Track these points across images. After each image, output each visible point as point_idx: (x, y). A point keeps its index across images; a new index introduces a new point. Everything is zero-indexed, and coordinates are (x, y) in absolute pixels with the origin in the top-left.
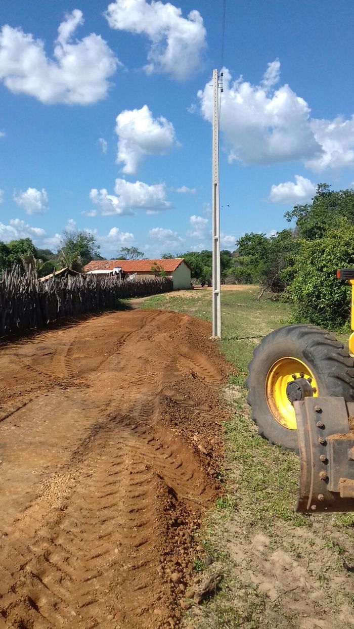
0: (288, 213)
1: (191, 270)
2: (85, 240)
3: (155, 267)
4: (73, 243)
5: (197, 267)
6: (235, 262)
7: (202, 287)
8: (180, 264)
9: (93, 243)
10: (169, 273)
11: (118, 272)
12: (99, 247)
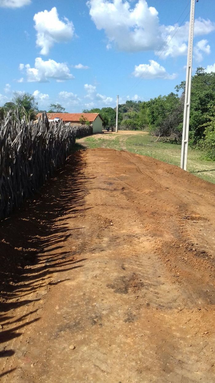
0: (177, 86)
1: (103, 121)
2: (28, 99)
3: (82, 118)
4: (21, 101)
5: (105, 119)
6: (125, 116)
7: (108, 132)
8: (97, 117)
9: (34, 101)
10: (91, 122)
11: (57, 121)
12: (37, 104)
